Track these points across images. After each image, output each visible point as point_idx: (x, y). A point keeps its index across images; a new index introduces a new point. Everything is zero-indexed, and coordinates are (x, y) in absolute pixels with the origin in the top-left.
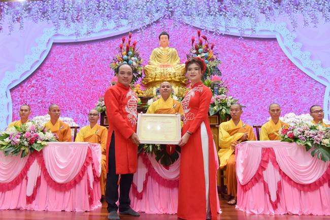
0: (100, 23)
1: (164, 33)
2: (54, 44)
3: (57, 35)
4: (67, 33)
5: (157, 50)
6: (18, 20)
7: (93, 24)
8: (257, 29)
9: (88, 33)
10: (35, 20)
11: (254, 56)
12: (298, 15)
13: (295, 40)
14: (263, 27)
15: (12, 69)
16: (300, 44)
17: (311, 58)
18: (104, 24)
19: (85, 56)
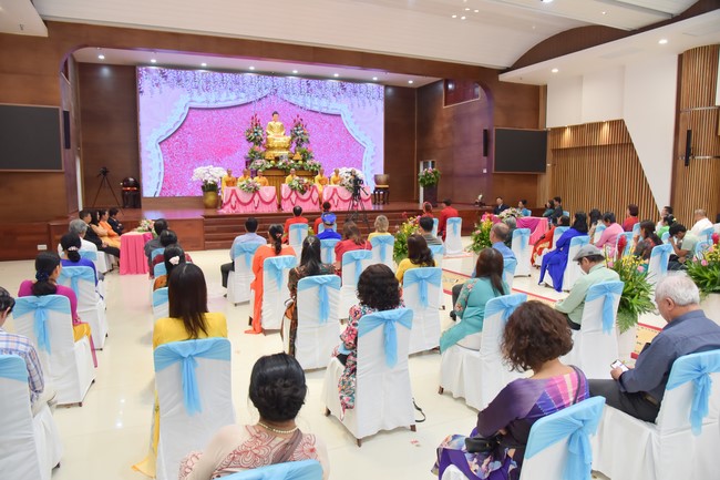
0: (225, 94)
1: (276, 113)
2: (190, 108)
3: (192, 101)
4: (200, 100)
5: (272, 123)
6: (157, 85)
7: (219, 95)
8: (330, 107)
9: (216, 101)
10: (172, 87)
11: (327, 125)
12: (354, 99)
13: (352, 117)
14: (334, 106)
15: (158, 127)
16: (354, 120)
17: (360, 129)
18: (228, 96)
19: (215, 119)
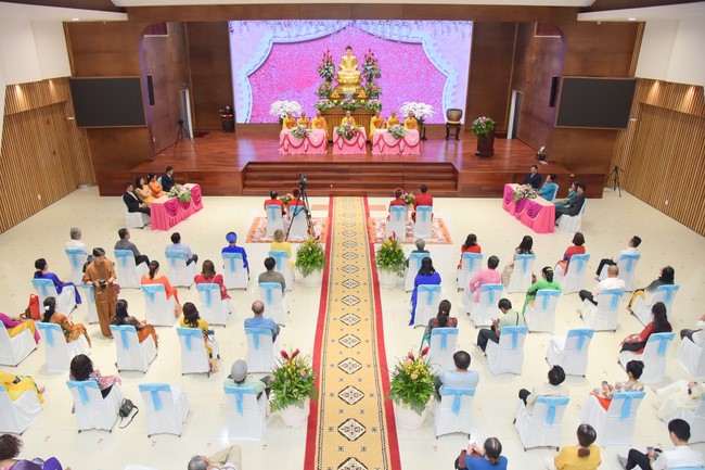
1: (349, 48)
2: (274, 44)
3: (275, 37)
4: (282, 35)
5: (345, 58)
7: (300, 29)
11: (406, 54)
12: (438, 25)
13: (434, 45)
14: (415, 35)
16: (436, 48)
17: (442, 58)
18: (308, 29)
19: (296, 53)
